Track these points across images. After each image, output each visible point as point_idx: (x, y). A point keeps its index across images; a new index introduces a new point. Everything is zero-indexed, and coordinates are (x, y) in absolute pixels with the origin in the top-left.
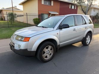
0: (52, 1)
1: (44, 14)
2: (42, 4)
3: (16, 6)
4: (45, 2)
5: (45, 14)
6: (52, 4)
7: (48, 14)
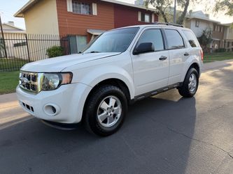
0: (93, 4)
1: (75, 36)
2: (68, 10)
3: (12, 22)
4: (76, 7)
5: (78, 35)
6: (95, 12)
7: (86, 36)
